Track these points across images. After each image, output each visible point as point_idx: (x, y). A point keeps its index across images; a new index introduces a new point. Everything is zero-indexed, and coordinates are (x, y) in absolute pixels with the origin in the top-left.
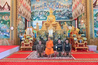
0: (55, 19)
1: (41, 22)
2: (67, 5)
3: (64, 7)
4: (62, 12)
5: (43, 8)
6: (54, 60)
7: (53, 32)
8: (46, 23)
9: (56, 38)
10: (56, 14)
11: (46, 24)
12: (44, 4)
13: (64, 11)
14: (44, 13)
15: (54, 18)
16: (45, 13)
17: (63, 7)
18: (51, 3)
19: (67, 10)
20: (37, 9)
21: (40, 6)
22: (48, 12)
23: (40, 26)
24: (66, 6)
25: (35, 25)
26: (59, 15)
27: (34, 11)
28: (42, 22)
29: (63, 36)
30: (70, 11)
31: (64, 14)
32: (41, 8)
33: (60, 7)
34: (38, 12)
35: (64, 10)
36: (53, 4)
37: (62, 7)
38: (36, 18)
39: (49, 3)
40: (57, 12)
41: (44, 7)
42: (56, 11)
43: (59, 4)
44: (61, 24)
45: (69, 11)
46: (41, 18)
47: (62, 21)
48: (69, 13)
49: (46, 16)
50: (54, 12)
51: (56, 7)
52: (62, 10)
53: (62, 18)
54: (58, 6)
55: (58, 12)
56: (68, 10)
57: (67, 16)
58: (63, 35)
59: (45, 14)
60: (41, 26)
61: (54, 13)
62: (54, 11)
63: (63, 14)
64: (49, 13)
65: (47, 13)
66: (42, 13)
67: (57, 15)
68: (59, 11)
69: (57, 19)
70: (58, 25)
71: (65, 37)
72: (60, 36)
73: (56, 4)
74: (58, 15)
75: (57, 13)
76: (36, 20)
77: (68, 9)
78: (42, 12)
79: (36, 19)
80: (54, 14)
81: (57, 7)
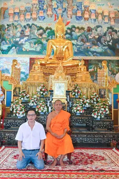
0: (70, 51)
1: (26, 59)
2: (109, 13)
3: (100, 18)
4: (93, 31)
5: (34, 16)
6: (76, 174)
7: (66, 89)
8: (43, 62)
9: (79, 108)
10: (74, 37)
11: (41, 64)
12: (37, 2)
13: (100, 28)
14: (36, 32)
15: (67, 48)
16: (41, 31)
17: (97, 17)
18: (61, 3)
19: (108, 28)
20: (16, 18)
21: (26, 11)
22: (50, 29)
23: (22, 73)
24: (106, 14)
25: (4, 68)
26: (82, 40)
27: (5, 23)
28: (28, 61)
29: (97, 102)
30: (118, 30)
31: (99, 40)
32: (28, 17)
33: (87, 16)
34: (16, 28)
35: (98, 27)
36: (65, 5)
37: (93, 17)
38: (9, 47)
39: (54, 3)
40: (77, 30)
41: (38, 14)
42: (73, 29)
43: (85, 7)
44: (90, 70)
45: (116, 32)
46: (27, 46)
47: (91, 60)
48: (115, 37)
49: (44, 42)
50: (69, 31)
51: (74, 16)
52: (93, 26)
53: (92, 49)
54: (83, 14)
55: (82, 31)
56: (111, 28)
57: (109, 45)
58: (99, 100)
59: (41, 35)
60: (24, 73)
61: (67, 33)
62: (70, 26)
63: (97, 37)
64: (52, 33)
65: (45, 31)
66: (30, 31)
67: (77, 40)
68: (83, 28)
69: (76, 54)
70: (83, 68)
71: (104, 104)
72: (88, 101)
73: (75, 8)
74: (80, 39)
75: (78, 34)
76: (10, 52)
77: (112, 23)
78: (30, 27)
79: (9, 49)
80: (68, 36)
81: (79, 14)
